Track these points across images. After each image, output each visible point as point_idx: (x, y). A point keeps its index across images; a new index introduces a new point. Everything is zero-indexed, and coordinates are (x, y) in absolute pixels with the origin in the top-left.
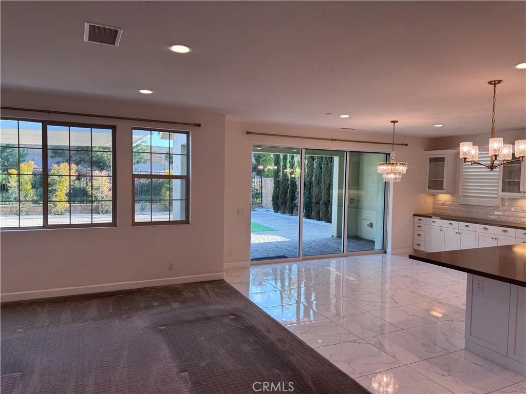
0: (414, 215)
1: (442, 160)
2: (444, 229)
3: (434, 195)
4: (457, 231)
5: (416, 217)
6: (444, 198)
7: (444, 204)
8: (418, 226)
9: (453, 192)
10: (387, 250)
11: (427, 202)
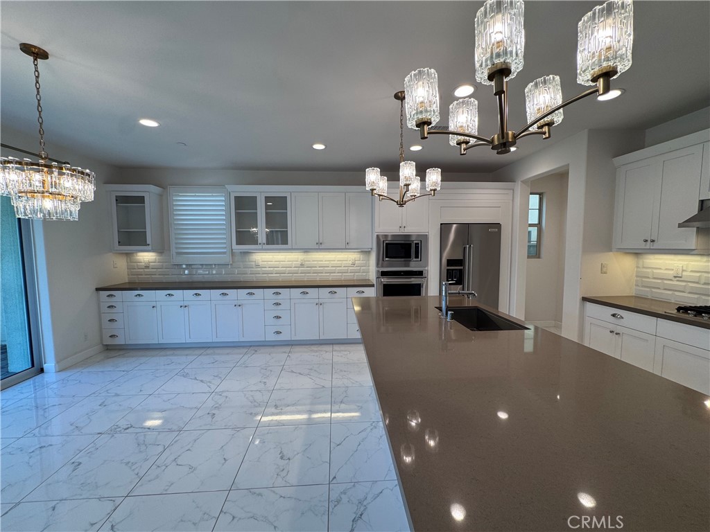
0: (98, 289)
1: (141, 200)
2: (158, 304)
3: (128, 255)
4: (182, 303)
5: (101, 292)
6: (146, 257)
7: (147, 267)
8: (109, 307)
9: (162, 249)
10: (45, 366)
11: (118, 267)
